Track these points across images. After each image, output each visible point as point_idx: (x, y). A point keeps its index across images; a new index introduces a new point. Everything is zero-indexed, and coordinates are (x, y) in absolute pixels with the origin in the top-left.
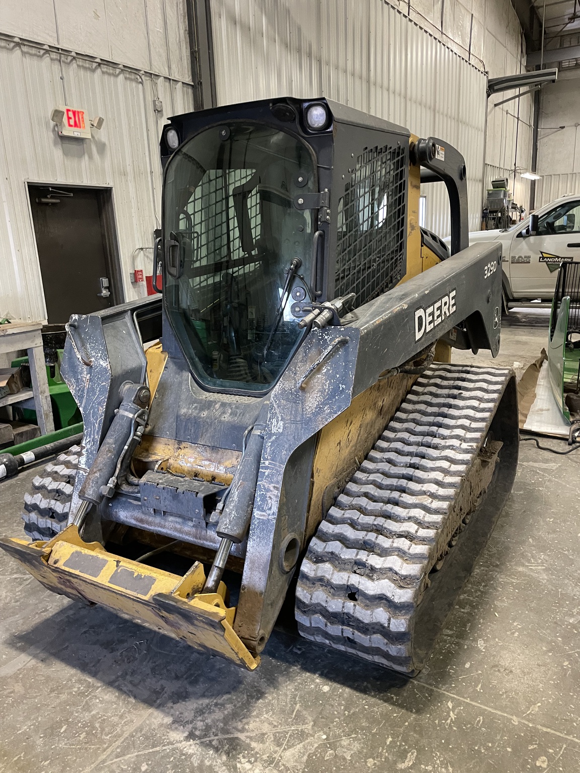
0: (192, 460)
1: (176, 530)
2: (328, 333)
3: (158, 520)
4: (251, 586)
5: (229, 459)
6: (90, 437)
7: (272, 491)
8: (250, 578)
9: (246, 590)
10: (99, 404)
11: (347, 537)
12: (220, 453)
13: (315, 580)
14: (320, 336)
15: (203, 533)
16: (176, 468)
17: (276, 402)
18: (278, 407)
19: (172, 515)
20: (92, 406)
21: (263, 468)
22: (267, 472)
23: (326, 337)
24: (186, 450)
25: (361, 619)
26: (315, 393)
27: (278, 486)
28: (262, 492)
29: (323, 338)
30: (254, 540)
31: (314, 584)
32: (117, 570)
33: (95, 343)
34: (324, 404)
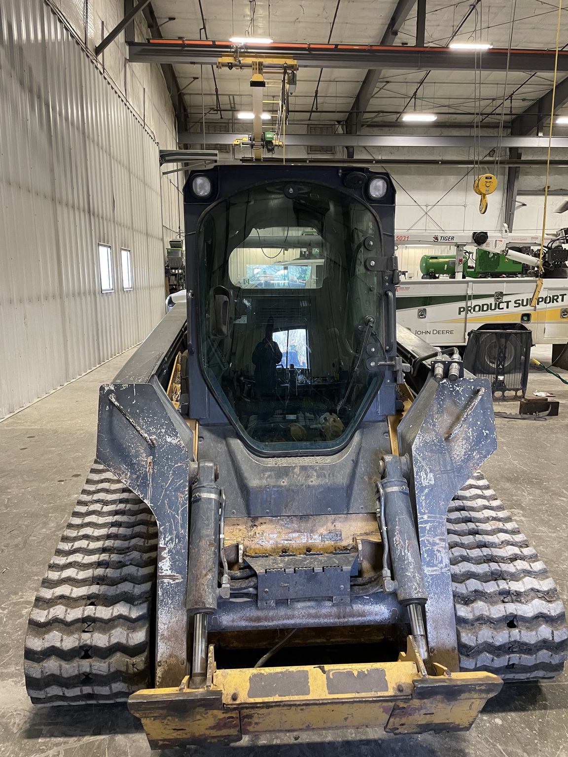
0: (275, 536)
1: (310, 616)
2: (458, 385)
3: (282, 611)
4: (440, 645)
5: (323, 526)
6: (171, 533)
7: (438, 544)
8: (437, 638)
9: (435, 651)
10: (177, 490)
11: (476, 573)
12: (310, 521)
13: (473, 621)
14: (451, 388)
15: (348, 610)
16: (255, 549)
17: (420, 455)
18: (423, 460)
19: (298, 601)
20: (165, 495)
21: (422, 523)
22: (428, 526)
23: (457, 389)
24: (264, 526)
25: (527, 641)
26: (460, 442)
27: (444, 537)
28: (427, 548)
29: (454, 390)
30: (432, 598)
31: (473, 625)
32: (328, 678)
33: (153, 417)
34: (472, 450)
